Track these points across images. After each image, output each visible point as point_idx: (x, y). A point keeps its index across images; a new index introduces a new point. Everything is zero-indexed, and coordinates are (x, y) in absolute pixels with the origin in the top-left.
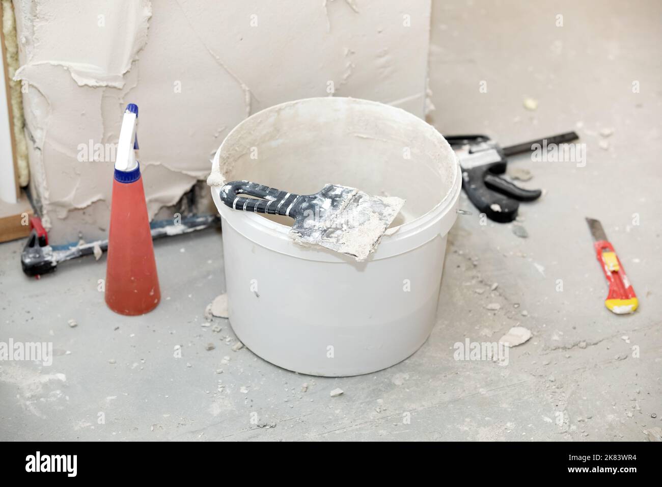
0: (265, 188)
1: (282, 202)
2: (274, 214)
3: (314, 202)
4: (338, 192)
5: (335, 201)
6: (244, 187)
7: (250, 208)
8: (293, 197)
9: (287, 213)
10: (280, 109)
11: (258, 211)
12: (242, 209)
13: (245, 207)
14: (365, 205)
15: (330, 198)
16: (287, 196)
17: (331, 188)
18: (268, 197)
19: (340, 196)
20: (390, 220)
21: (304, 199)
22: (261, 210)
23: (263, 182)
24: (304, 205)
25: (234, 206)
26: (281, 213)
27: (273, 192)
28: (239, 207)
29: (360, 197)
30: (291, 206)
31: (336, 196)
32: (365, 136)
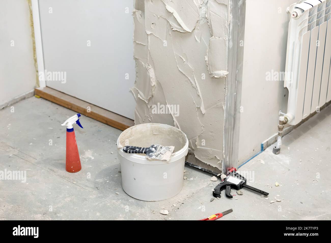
0: (135, 147)
1: (141, 150)
2: (140, 153)
3: (150, 149)
4: (155, 146)
5: (155, 148)
6: (129, 147)
7: (133, 152)
8: (143, 149)
9: (143, 152)
10: (132, 128)
11: (135, 153)
12: (130, 153)
13: (131, 152)
14: (164, 149)
15: (154, 148)
16: (142, 148)
17: (153, 145)
18: (137, 149)
19: (157, 147)
20: (172, 152)
21: (147, 148)
22: (136, 152)
23: (134, 146)
24: (148, 150)
25: (128, 152)
26: (142, 153)
27: (138, 148)
28: (130, 152)
29: (162, 147)
30: (144, 151)
31: (155, 147)
32: (156, 134)
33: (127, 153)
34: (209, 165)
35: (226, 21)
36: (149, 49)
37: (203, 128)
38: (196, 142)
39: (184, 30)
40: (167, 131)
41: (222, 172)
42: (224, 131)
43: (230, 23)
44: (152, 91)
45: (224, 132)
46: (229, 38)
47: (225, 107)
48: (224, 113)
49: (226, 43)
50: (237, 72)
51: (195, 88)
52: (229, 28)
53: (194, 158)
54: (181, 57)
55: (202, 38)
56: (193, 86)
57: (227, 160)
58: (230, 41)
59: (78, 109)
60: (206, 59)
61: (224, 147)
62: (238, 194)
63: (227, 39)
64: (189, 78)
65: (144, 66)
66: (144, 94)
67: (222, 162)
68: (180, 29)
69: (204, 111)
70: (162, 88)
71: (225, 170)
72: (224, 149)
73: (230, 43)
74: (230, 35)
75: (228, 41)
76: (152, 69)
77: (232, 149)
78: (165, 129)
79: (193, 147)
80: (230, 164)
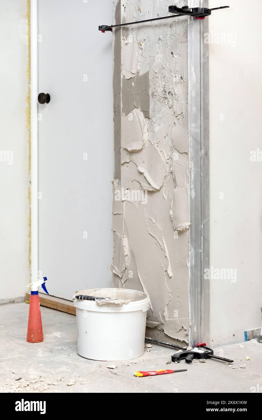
2: (91, 300)
7: (84, 299)
22: (87, 299)
28: (81, 298)
33: (79, 299)
34: (178, 339)
35: (187, 169)
36: (124, 217)
37: (170, 295)
38: (165, 313)
39: (153, 188)
40: (133, 297)
41: (189, 345)
42: (189, 292)
43: (190, 171)
44: (125, 262)
45: (189, 294)
46: (191, 187)
47: (190, 264)
48: (188, 270)
49: (188, 192)
50: (202, 226)
51: (163, 250)
52: (191, 176)
53: (163, 335)
54: (151, 218)
55: (169, 194)
56: (162, 248)
57: (195, 331)
58: (192, 190)
59: (62, 307)
60: (171, 213)
61: (190, 312)
62: (200, 362)
63: (189, 187)
64: (159, 240)
65: (119, 237)
66: (118, 268)
67: (189, 332)
68: (149, 187)
69: (171, 274)
70: (134, 257)
71: (192, 343)
72: (190, 315)
73: (192, 192)
74: (192, 184)
75: (189, 190)
76: (126, 238)
77: (200, 318)
78: (131, 294)
79: (162, 321)
80: (199, 336)
